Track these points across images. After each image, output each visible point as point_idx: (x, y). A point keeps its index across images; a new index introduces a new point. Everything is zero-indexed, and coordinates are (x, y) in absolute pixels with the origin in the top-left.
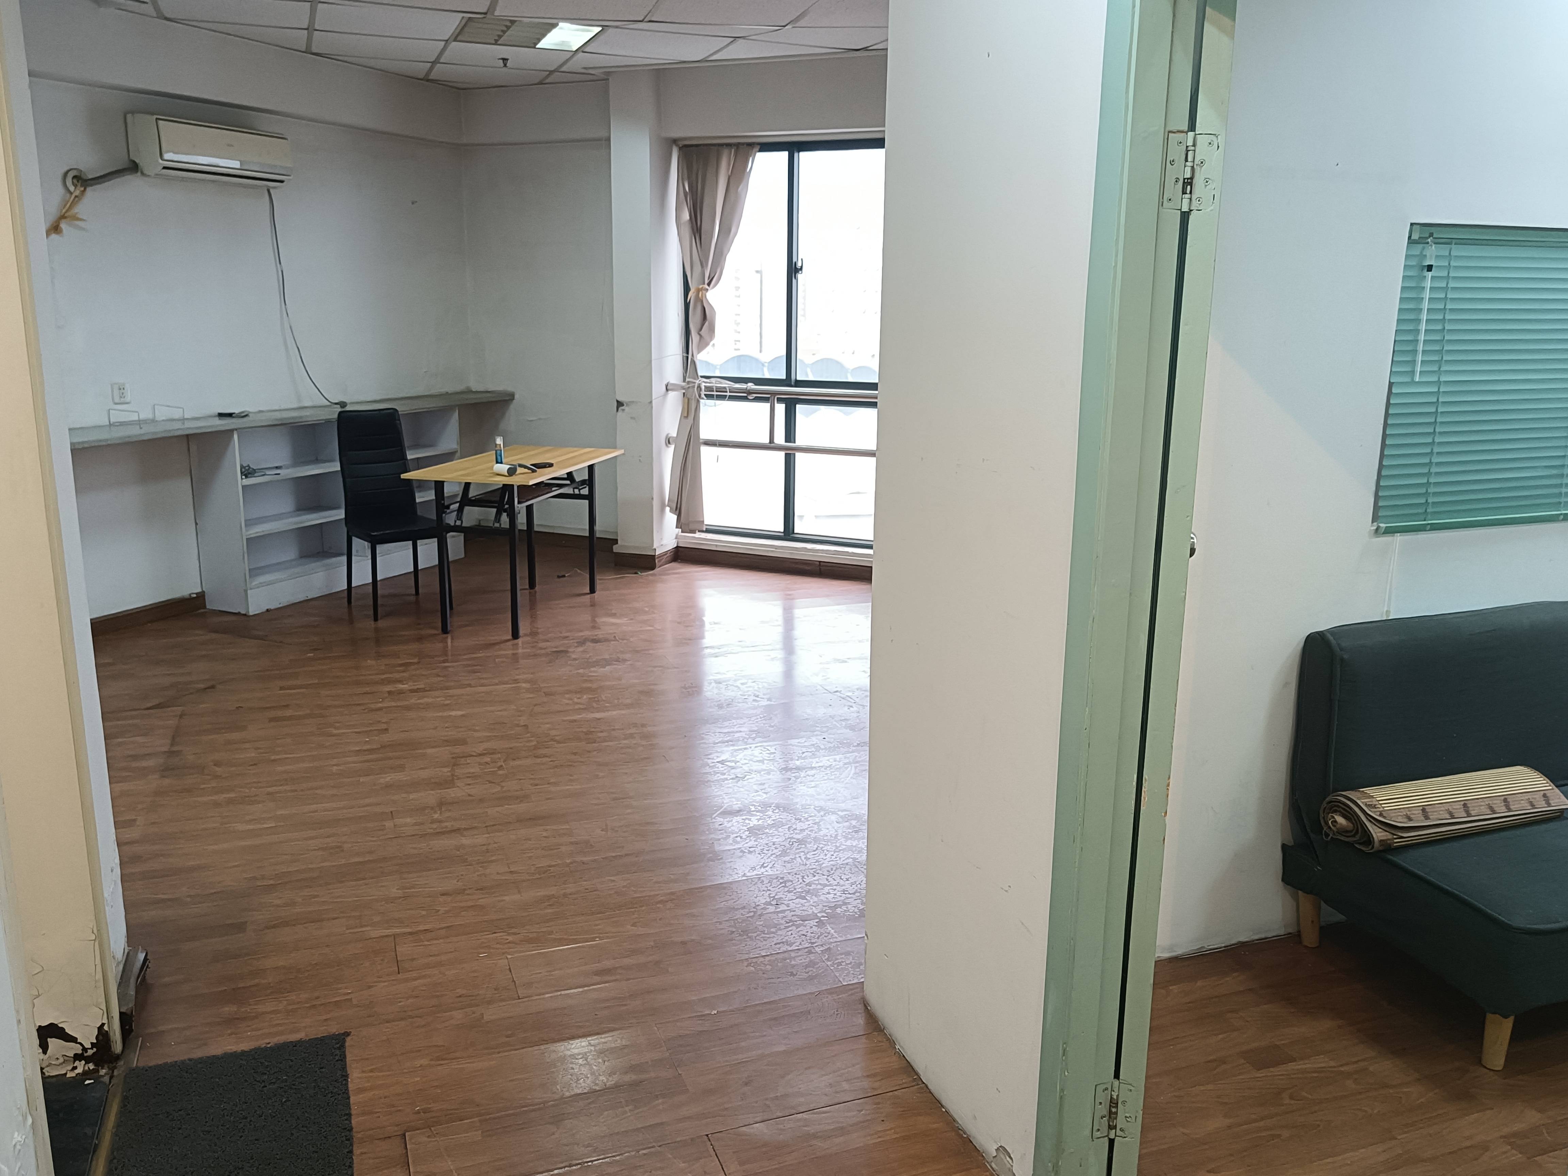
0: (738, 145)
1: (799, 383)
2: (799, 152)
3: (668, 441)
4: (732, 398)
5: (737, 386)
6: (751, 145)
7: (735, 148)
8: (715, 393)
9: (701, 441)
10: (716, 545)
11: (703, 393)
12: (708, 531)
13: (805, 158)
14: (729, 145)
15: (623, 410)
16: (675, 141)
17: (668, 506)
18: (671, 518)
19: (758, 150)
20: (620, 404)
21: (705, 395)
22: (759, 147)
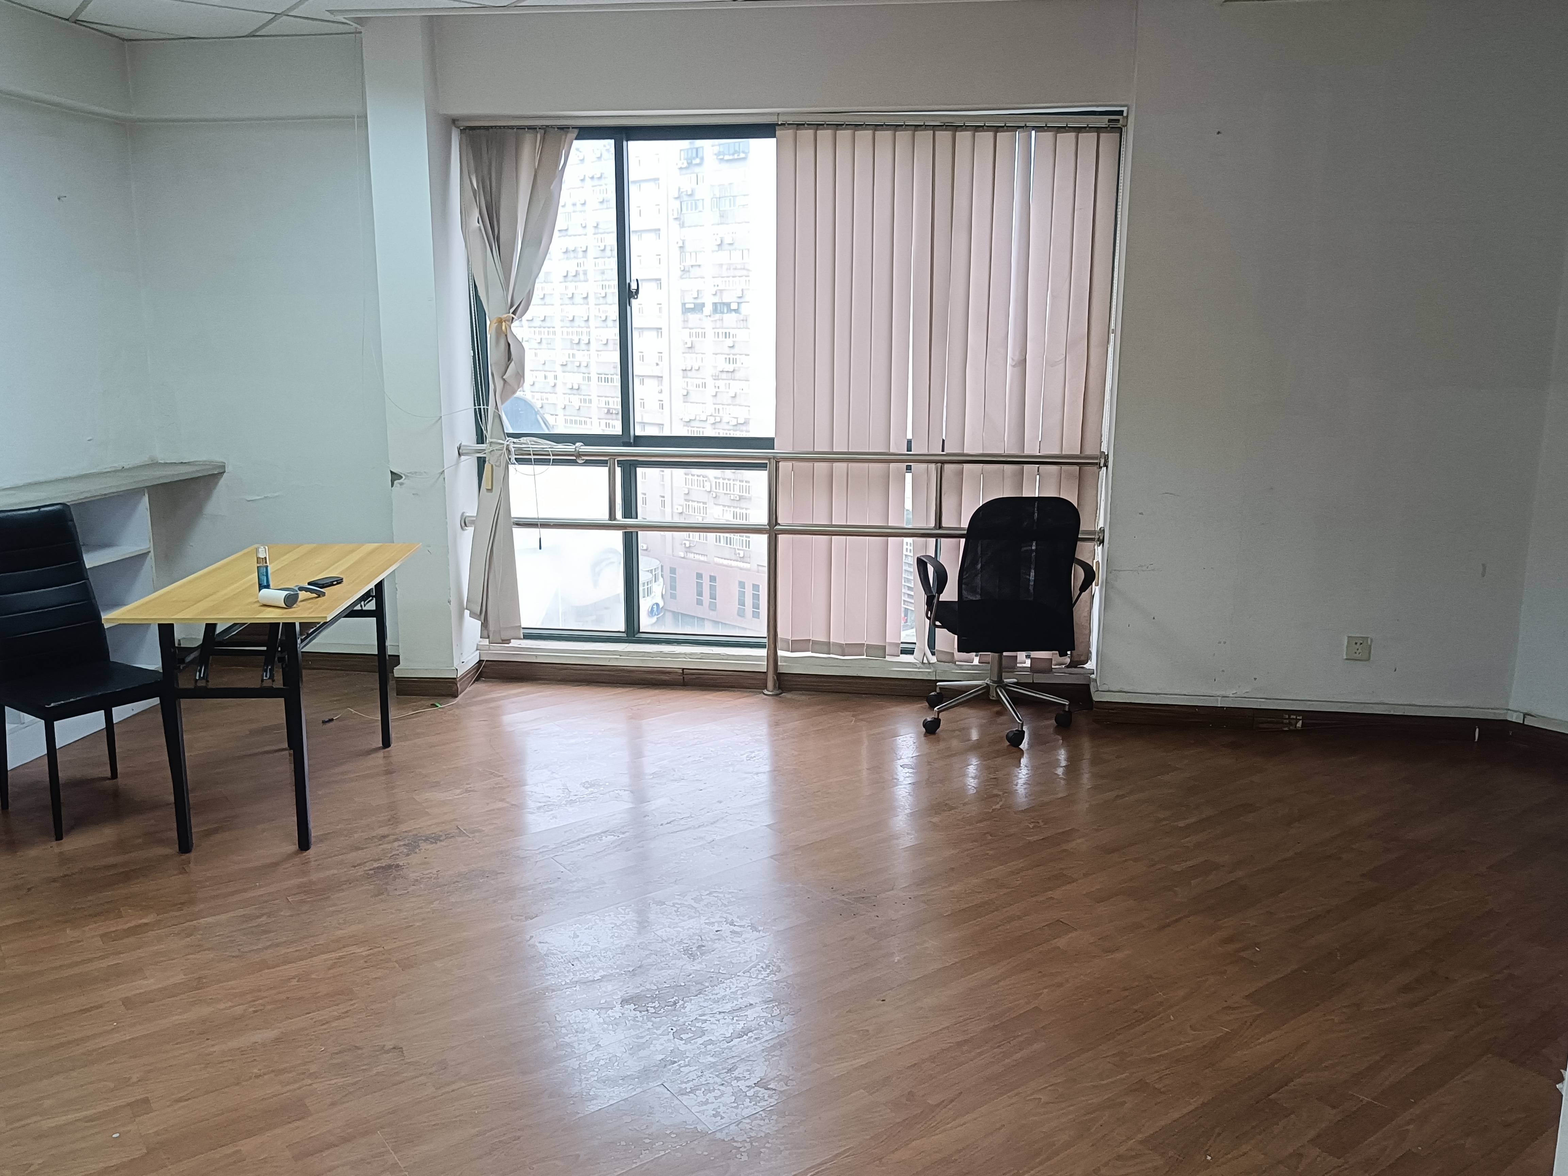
0: (546, 129)
1: (639, 441)
2: (627, 141)
3: (465, 524)
4: (556, 462)
5: (561, 447)
6: (564, 129)
7: (543, 131)
8: (532, 457)
9: (513, 520)
10: (536, 656)
11: (513, 457)
12: (527, 637)
13: (635, 148)
14: (531, 128)
15: (401, 484)
16: (454, 121)
17: (467, 609)
18: (472, 626)
19: (575, 135)
20: (395, 476)
21: (516, 459)
22: (576, 131)
